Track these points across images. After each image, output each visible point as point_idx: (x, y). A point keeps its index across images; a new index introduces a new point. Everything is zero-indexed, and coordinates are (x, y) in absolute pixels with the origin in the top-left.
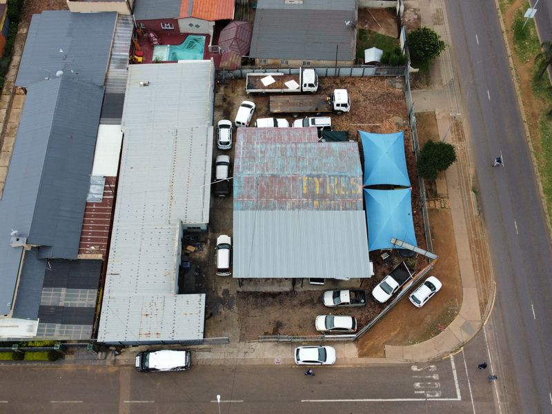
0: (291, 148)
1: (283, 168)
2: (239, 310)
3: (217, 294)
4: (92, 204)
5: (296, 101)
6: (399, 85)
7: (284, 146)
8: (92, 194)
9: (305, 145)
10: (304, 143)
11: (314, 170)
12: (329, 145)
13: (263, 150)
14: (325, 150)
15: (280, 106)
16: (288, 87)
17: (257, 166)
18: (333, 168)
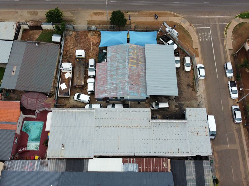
0: (110, 72)
2: (184, 101)
3: (177, 110)
4: (139, 169)
5: (78, 74)
6: (71, 33)
7: (109, 76)
8: (134, 169)
9: (108, 67)
10: (107, 67)
11: (126, 61)
12: (109, 57)
13: (111, 84)
14: (112, 59)
15: (80, 81)
16: (69, 77)
17: (122, 85)
18: (124, 54)
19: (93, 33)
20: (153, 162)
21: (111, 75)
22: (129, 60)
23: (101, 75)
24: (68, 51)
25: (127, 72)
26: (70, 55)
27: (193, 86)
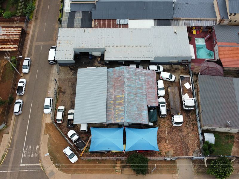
0: (143, 92)
1: (129, 87)
2: (72, 78)
4: (116, 21)
5: (176, 99)
7: (144, 89)
8: (120, 20)
9: (145, 99)
10: (147, 99)
11: (128, 100)
12: (146, 110)
13: (141, 80)
14: (142, 107)
15: (172, 91)
16: (184, 95)
17: (130, 76)
18: (129, 109)
19: (168, 156)
21: (141, 89)
22: (124, 102)
23: (152, 92)
27: (60, 92)
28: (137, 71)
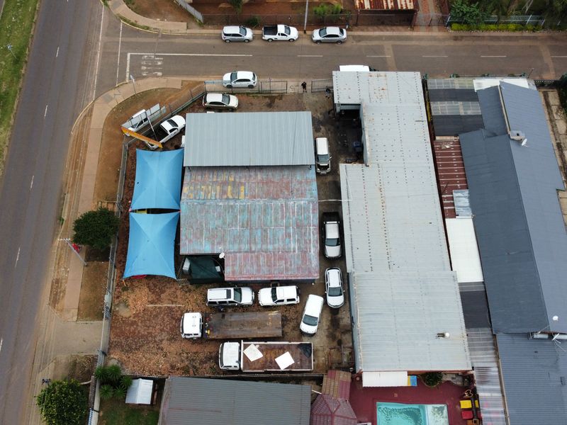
0: (255, 243)
1: (265, 210)
4: (462, 188)
5: (248, 329)
6: (113, 363)
7: (264, 247)
8: (465, 197)
9: (240, 249)
10: (240, 252)
11: (232, 206)
12: (213, 248)
13: (287, 240)
14: (218, 240)
15: (269, 321)
16: (259, 349)
17: (293, 213)
18: (211, 210)
19: (118, 305)
20: (443, 165)
21: (264, 240)
22: (228, 199)
23: (259, 266)
24: (173, 367)
25: (262, 202)
26: (187, 357)
27: (272, 98)
28: (310, 229)
